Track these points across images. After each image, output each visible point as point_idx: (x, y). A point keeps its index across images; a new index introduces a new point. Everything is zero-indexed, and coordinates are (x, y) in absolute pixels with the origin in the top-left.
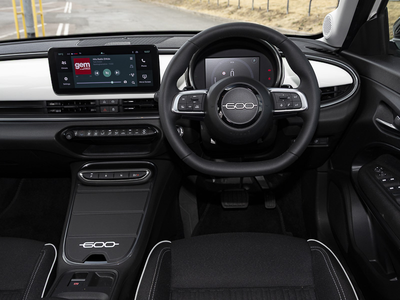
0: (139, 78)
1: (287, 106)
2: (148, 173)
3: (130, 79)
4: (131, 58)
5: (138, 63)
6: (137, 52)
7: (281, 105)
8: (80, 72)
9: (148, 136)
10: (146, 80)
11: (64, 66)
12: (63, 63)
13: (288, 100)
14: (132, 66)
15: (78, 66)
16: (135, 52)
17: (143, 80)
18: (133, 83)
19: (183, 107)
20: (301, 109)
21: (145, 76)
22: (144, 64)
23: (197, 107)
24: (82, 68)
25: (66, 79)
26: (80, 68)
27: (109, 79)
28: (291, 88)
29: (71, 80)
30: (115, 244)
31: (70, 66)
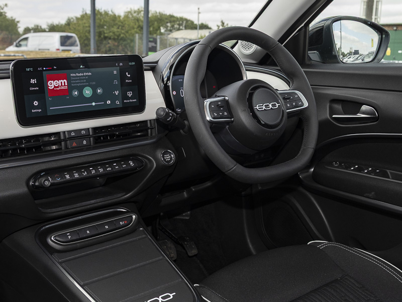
0: (125, 97)
1: (292, 105)
2: (134, 217)
3: (114, 99)
4: (115, 72)
5: (123, 77)
6: (121, 64)
7: (289, 105)
8: (55, 92)
9: (135, 168)
10: (132, 98)
11: (34, 85)
12: (33, 81)
13: (292, 99)
14: (116, 82)
15: (52, 84)
16: (119, 64)
17: (128, 98)
18: (118, 103)
19: (215, 114)
20: (304, 107)
21: (130, 94)
22: (129, 78)
23: (226, 114)
24: (58, 87)
25: (36, 103)
26: (55, 87)
27: (90, 100)
29: (43, 105)
30: (171, 295)
31: (42, 85)
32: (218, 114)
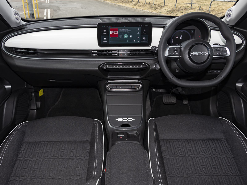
0: (141, 39)
1: (220, 54)
2: (140, 86)
3: (137, 40)
4: (139, 29)
5: (142, 31)
6: (142, 26)
7: (217, 54)
8: (112, 35)
9: (143, 68)
10: (145, 40)
11: (105, 32)
12: (104, 31)
13: (221, 51)
14: (138, 33)
15: (112, 32)
16: (141, 26)
17: (143, 40)
18: (138, 41)
19: (170, 54)
20: (227, 56)
21: (144, 38)
22: (145, 32)
23: (177, 54)
24: (114, 33)
25: (105, 39)
26: (113, 33)
27: (127, 39)
28: (219, 45)
29: (108, 40)
30: (133, 119)
31: (108, 32)
32: (172, 54)
